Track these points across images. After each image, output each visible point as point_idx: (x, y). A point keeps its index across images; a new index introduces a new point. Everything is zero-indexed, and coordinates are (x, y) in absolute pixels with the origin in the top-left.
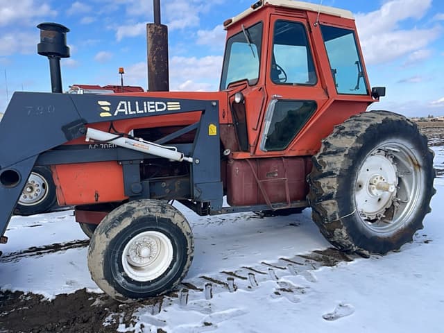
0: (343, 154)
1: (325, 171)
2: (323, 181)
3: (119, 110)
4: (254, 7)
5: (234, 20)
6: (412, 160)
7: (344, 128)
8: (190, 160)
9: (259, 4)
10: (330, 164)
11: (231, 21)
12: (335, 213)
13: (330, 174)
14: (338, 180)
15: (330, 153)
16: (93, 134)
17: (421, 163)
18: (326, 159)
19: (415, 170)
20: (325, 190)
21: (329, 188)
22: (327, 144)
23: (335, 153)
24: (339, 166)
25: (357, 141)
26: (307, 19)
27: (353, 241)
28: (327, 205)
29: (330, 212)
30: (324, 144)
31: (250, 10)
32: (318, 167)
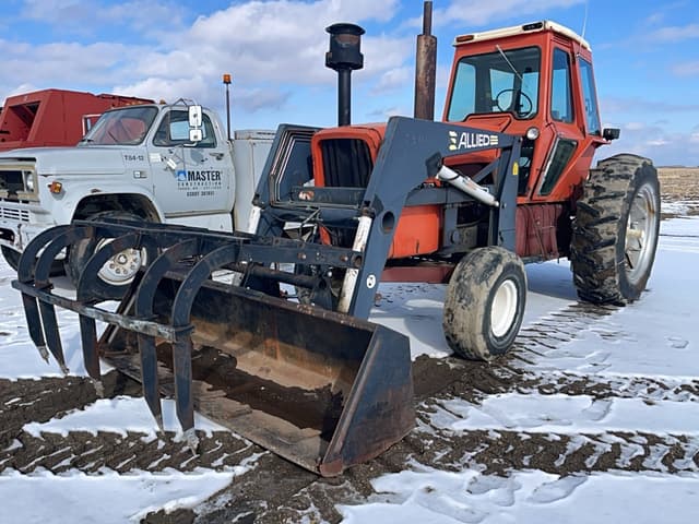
0: (622, 198)
1: (603, 216)
2: (600, 227)
3: (461, 143)
4: (525, 28)
5: (478, 37)
6: (649, 206)
7: (612, 171)
8: (497, 204)
9: (538, 26)
10: (608, 209)
11: (472, 37)
12: (613, 261)
13: (612, 218)
14: (618, 227)
15: (607, 197)
17: (655, 210)
18: (601, 204)
19: (649, 216)
20: (605, 236)
21: (609, 234)
22: (598, 189)
23: (614, 197)
24: (619, 210)
25: (631, 185)
26: (572, 48)
28: (605, 252)
29: (606, 260)
30: (593, 187)
31: (517, 30)
32: (594, 213)
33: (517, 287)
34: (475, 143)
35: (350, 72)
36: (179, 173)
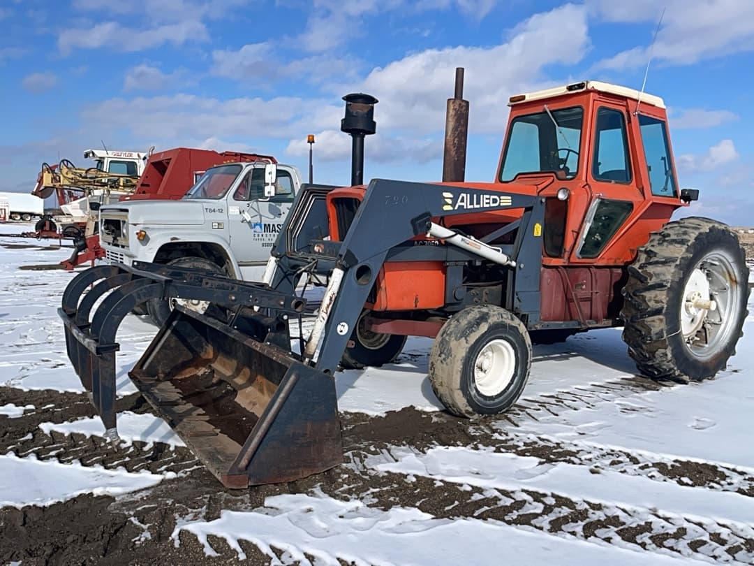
0: (673, 265)
1: (651, 282)
2: (648, 295)
3: (459, 203)
4: (570, 88)
5: (529, 98)
6: (730, 275)
7: (669, 235)
8: (514, 264)
9: (581, 86)
10: (657, 275)
11: (523, 98)
12: (662, 331)
13: (660, 286)
14: (668, 294)
15: (657, 263)
16: (438, 230)
17: (738, 279)
18: (651, 269)
19: (731, 287)
20: (652, 304)
21: (657, 302)
22: (650, 254)
23: (664, 263)
24: (669, 277)
25: (687, 251)
26: (627, 106)
27: (676, 364)
28: (653, 321)
29: (654, 330)
30: (646, 252)
31: (562, 90)
32: (642, 279)
33: (514, 348)
34: (478, 203)
35: (364, 137)
36: (256, 224)
